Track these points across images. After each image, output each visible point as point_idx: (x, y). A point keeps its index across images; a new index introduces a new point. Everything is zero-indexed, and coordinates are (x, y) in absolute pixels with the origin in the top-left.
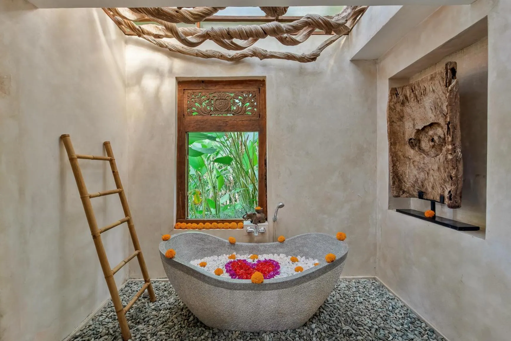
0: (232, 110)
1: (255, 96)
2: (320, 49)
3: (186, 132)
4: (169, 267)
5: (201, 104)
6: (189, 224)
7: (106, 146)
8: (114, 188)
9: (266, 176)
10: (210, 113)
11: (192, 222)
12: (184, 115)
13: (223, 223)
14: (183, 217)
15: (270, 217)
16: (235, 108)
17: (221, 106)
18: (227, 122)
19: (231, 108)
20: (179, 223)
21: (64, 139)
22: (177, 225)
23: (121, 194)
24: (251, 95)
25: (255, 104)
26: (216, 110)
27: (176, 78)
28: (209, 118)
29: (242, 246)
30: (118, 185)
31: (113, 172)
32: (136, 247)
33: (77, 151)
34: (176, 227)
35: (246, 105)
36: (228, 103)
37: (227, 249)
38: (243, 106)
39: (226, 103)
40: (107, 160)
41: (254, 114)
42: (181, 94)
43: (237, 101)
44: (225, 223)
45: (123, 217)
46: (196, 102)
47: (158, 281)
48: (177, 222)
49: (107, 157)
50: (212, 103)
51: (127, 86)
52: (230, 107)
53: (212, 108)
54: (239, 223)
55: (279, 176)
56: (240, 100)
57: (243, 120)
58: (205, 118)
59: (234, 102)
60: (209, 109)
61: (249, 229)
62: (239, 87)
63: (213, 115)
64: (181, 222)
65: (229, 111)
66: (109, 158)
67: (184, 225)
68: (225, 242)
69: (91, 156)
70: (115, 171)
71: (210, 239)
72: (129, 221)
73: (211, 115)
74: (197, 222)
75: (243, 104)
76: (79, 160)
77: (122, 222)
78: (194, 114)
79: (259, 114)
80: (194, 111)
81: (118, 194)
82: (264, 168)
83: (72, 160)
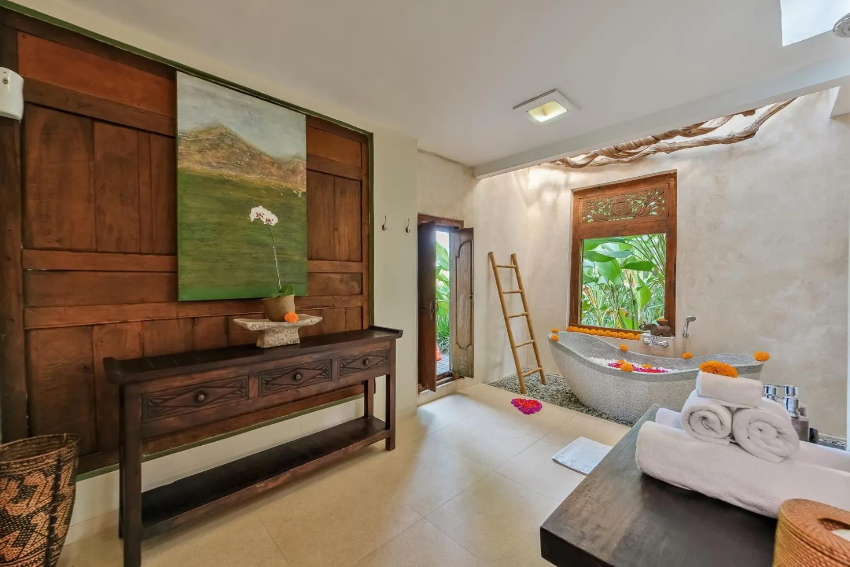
0: (632, 212)
1: (663, 193)
2: (757, 123)
3: (581, 240)
4: (554, 348)
5: (597, 211)
6: (581, 329)
7: (513, 257)
8: (518, 289)
9: (675, 284)
10: (607, 218)
11: (584, 327)
12: (579, 223)
13: (618, 332)
14: (575, 321)
15: (679, 331)
16: (636, 210)
17: (619, 209)
18: (625, 226)
19: (631, 211)
20: (571, 327)
21: (490, 254)
22: (570, 328)
23: (522, 294)
24: (657, 193)
25: (663, 202)
26: (613, 215)
27: (572, 190)
28: (606, 223)
29: (634, 355)
30: (520, 287)
31: (517, 277)
32: (532, 338)
33: (497, 263)
34: (568, 330)
35: (650, 204)
36: (628, 206)
37: (617, 355)
38: (646, 207)
39: (626, 205)
40: (513, 267)
41: (661, 213)
42: (576, 204)
43: (640, 202)
44: (620, 333)
45: (523, 311)
46: (591, 209)
47: (551, 376)
48: (570, 325)
49: (513, 266)
50: (609, 207)
51: (529, 203)
52: (631, 209)
53: (609, 213)
54: (637, 334)
55: (692, 284)
56: (642, 200)
57: (646, 221)
58: (601, 224)
59: (635, 203)
60: (605, 214)
61: (646, 340)
62: (642, 186)
63: (610, 220)
64: (573, 326)
65: (628, 214)
66: (515, 266)
67: (576, 328)
68: (616, 349)
69: (504, 265)
70: (519, 276)
71: (599, 342)
72: (527, 316)
73: (607, 220)
74: (590, 328)
75: (647, 204)
76: (498, 268)
77: (523, 315)
78: (589, 221)
79: (668, 213)
80: (590, 218)
81: (519, 294)
82: (673, 274)
83: (494, 268)
